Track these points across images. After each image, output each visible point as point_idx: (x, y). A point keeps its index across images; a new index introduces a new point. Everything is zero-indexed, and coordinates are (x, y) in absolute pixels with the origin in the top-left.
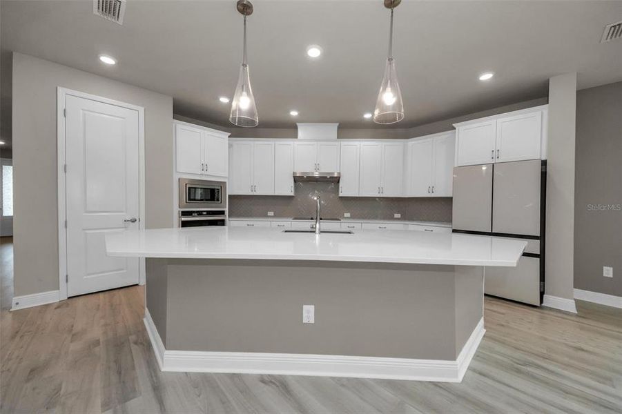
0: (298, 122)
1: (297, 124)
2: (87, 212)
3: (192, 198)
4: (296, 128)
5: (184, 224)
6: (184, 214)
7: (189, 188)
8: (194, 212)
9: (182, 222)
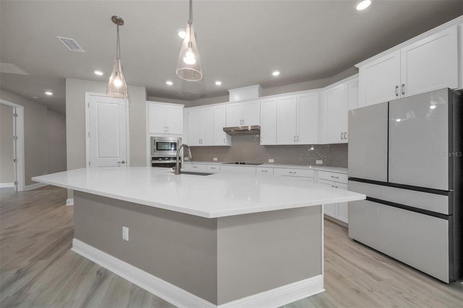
0: (229, 89)
1: (229, 91)
2: (99, 157)
3: (159, 149)
4: (228, 94)
5: (154, 165)
6: (154, 159)
7: (157, 143)
8: (160, 158)
9: (153, 164)
